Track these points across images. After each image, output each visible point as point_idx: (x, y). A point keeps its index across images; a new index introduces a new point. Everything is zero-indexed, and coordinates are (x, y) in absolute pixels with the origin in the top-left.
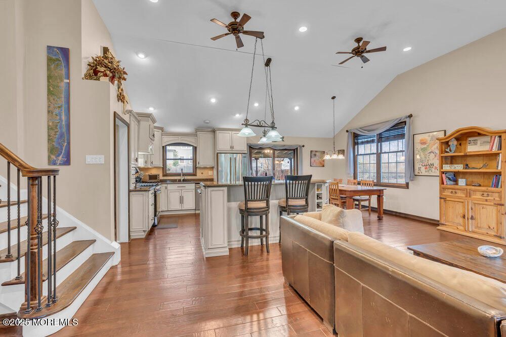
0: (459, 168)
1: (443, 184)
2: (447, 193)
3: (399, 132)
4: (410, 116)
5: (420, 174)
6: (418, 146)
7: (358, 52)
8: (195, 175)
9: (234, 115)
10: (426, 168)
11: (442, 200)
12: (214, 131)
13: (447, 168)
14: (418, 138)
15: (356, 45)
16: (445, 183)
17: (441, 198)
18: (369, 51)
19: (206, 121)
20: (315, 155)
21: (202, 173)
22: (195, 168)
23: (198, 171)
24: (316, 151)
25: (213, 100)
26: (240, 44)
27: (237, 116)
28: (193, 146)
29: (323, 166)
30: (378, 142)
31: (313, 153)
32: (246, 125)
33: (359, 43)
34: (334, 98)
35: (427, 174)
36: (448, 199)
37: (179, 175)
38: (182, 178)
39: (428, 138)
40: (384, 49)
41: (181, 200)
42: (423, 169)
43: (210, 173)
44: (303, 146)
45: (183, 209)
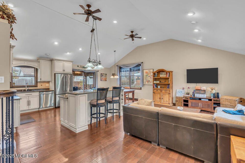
0: (158, 82)
1: (154, 88)
2: (155, 91)
3: (138, 68)
4: (142, 63)
5: (145, 84)
6: (145, 74)
7: (132, 36)
8: (37, 86)
9: (67, 53)
10: (147, 82)
11: (154, 93)
12: (52, 60)
13: (155, 82)
14: (145, 71)
15: (131, 34)
16: (154, 87)
17: (153, 93)
18: (136, 37)
19: (47, 54)
20: (103, 75)
21: (42, 85)
22: (37, 82)
23: (39, 84)
24: (103, 74)
25: (56, 43)
26: (87, 20)
27: (68, 53)
28: (35, 68)
29: (106, 81)
30: (130, 71)
31: (102, 74)
32: (89, 61)
33: (132, 33)
34: (115, 51)
35: (148, 84)
36: (155, 93)
37: (24, 87)
38: (27, 89)
39: (148, 71)
40: (140, 38)
41: (29, 103)
42: (146, 82)
43: (47, 85)
44: (98, 71)
45: (30, 109)
